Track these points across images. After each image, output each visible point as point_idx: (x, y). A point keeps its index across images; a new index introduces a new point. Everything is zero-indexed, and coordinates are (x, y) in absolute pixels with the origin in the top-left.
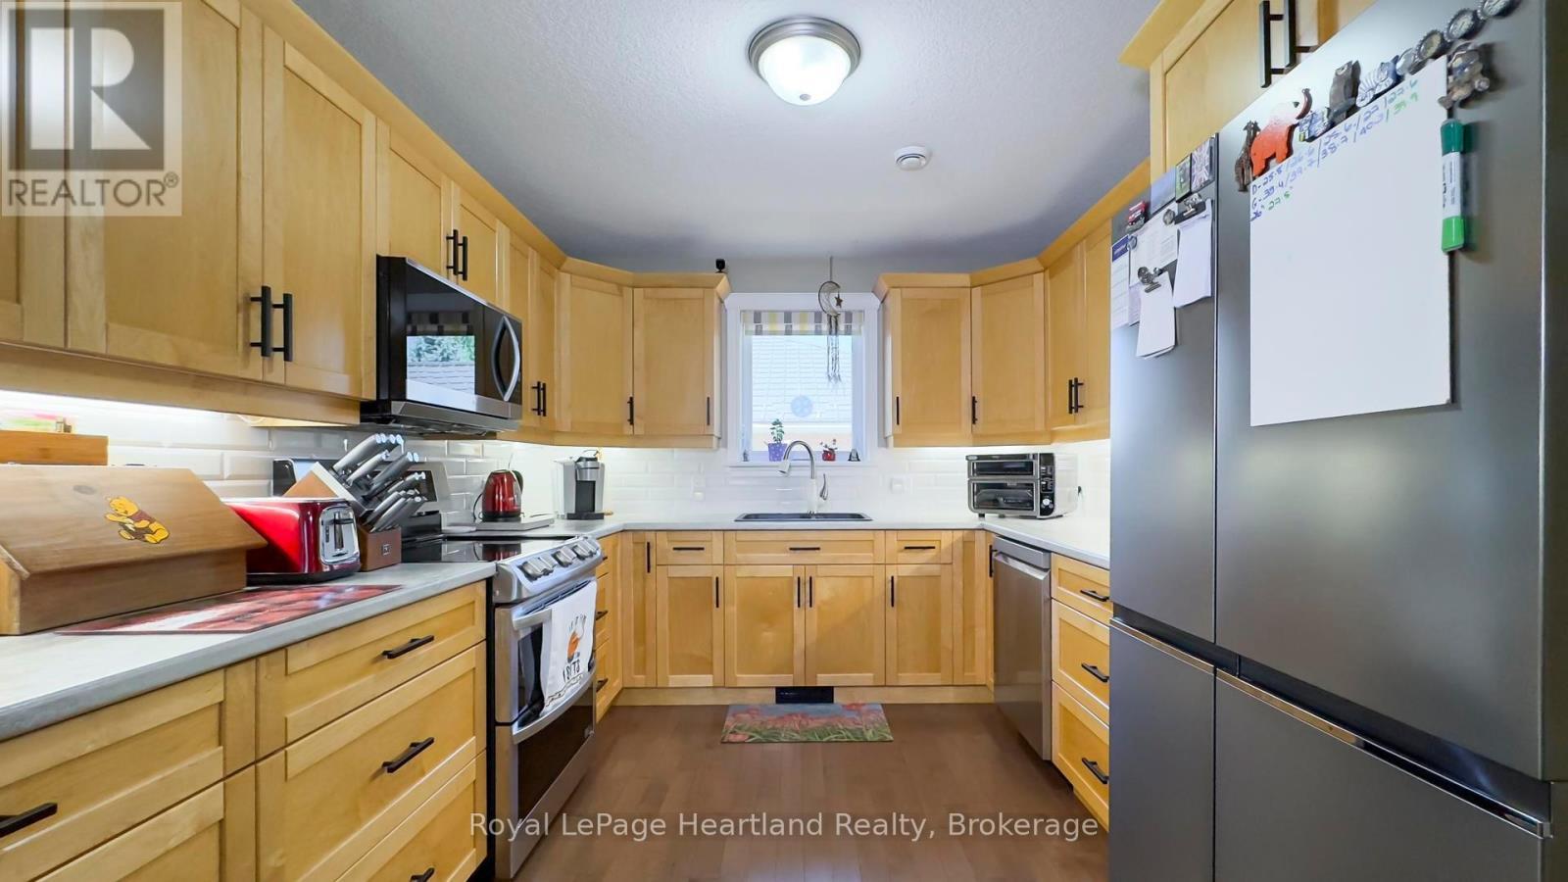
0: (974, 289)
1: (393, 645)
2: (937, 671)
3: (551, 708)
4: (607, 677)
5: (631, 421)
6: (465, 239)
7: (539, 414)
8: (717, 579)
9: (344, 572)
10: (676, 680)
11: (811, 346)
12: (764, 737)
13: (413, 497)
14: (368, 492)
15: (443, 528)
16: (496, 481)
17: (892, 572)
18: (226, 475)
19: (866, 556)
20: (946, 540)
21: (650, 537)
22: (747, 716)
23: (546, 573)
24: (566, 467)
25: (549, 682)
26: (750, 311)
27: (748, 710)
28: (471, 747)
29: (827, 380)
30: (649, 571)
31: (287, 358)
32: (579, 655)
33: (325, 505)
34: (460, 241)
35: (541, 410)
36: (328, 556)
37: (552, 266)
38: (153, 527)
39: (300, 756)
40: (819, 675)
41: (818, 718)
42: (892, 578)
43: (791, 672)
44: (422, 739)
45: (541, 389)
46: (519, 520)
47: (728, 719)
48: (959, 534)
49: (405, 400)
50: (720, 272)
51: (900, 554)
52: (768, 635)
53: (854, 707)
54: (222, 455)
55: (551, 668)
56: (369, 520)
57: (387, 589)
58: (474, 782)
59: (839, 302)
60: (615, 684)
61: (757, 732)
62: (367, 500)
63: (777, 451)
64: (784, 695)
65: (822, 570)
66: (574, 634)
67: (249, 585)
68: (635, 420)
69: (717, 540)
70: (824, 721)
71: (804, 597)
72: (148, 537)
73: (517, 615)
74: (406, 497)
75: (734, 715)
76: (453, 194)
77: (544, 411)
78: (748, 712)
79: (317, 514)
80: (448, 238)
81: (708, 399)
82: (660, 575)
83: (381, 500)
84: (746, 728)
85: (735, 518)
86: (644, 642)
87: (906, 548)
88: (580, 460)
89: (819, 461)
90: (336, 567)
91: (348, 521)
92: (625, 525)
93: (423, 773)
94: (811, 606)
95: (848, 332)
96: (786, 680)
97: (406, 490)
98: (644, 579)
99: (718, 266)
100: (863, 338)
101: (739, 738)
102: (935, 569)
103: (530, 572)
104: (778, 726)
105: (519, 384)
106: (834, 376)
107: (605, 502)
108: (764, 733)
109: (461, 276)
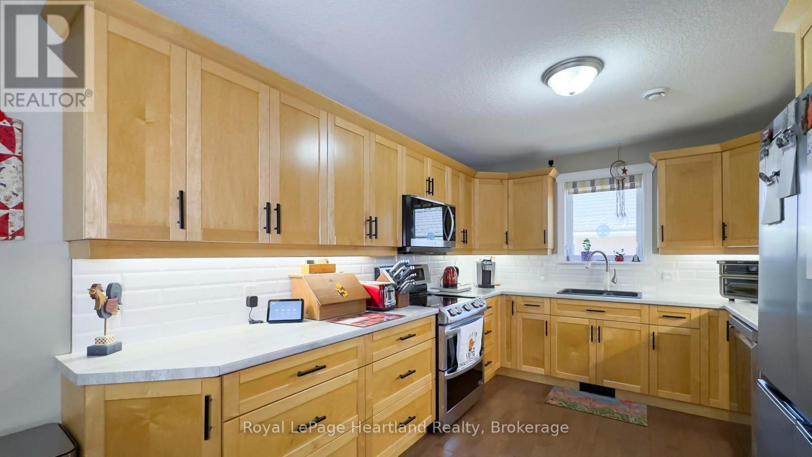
0: (723, 153)
1: (403, 336)
2: (688, 393)
3: (461, 369)
4: (492, 360)
5: (507, 243)
6: (433, 179)
7: (464, 243)
8: (546, 321)
9: (391, 308)
10: (526, 368)
11: (607, 198)
12: (568, 405)
13: (412, 282)
14: (399, 280)
15: (428, 290)
16: (447, 271)
17: (653, 329)
18: (363, 272)
19: (636, 318)
20: (695, 314)
21: (514, 298)
22: (561, 393)
23: (459, 313)
24: (478, 264)
25: (460, 358)
26: (570, 182)
27: (563, 391)
28: (430, 376)
29: (616, 217)
30: (513, 314)
31: (376, 238)
32: (474, 349)
33: (387, 285)
34: (431, 180)
35: (465, 241)
36: (387, 303)
37: (470, 178)
38: (345, 292)
39: (377, 366)
40: (604, 380)
41: (602, 403)
42: (654, 333)
43: (588, 376)
44: (412, 370)
45: (465, 232)
46: (457, 287)
47: (551, 392)
48: (706, 311)
49: (410, 246)
50: (551, 166)
51: (660, 319)
52: (574, 354)
53: (628, 403)
54: (361, 267)
55: (461, 352)
56: (399, 290)
57: (401, 316)
58: (431, 390)
59: (624, 171)
60: (496, 365)
61: (564, 402)
62: (399, 283)
63: (586, 255)
64: (584, 387)
65: (606, 323)
66: (471, 340)
67: (367, 310)
68: (509, 242)
69: (547, 302)
70: (605, 406)
71: (596, 337)
72: (344, 295)
73: (448, 329)
74: (409, 282)
75: (555, 391)
76: (429, 162)
77: (466, 241)
78: (562, 391)
79: (384, 288)
80: (427, 180)
81: (545, 231)
82: (518, 317)
83: (403, 283)
84: (559, 399)
85: (557, 292)
86: (511, 347)
87: (664, 316)
88: (484, 261)
89: (612, 261)
90: (389, 306)
91: (393, 291)
92: (502, 292)
93: (413, 382)
94: (599, 342)
95: (632, 187)
96: (585, 380)
97: (410, 280)
98: (511, 318)
99: (549, 164)
100: (642, 190)
101: (554, 402)
102: (686, 331)
103: (452, 313)
104: (578, 402)
105: (454, 233)
106: (622, 214)
107: (495, 280)
108: (569, 404)
109: (431, 194)
